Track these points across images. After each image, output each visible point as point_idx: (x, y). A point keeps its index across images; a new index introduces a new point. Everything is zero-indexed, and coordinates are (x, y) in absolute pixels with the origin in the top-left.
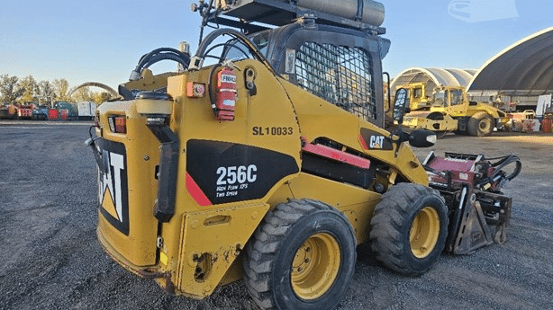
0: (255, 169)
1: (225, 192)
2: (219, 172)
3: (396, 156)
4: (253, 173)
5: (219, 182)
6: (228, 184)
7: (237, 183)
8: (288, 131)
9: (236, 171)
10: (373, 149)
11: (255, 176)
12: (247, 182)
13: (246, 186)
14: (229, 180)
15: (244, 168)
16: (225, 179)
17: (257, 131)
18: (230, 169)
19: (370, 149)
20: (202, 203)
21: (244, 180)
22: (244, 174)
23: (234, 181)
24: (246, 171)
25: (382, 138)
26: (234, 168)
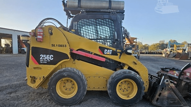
0: (53, 56)
1: (43, 61)
2: (41, 56)
3: (120, 58)
4: (52, 57)
5: (41, 59)
6: (43, 60)
7: (46, 60)
8: (64, 46)
9: (46, 56)
10: (106, 54)
11: (53, 59)
12: (50, 60)
13: (50, 61)
14: (44, 58)
15: (49, 56)
16: (43, 58)
17: (53, 45)
18: (44, 55)
19: (104, 54)
20: (36, 64)
21: (49, 59)
22: (49, 57)
23: (46, 59)
24: (50, 57)
25: (111, 51)
26: (46, 55)
